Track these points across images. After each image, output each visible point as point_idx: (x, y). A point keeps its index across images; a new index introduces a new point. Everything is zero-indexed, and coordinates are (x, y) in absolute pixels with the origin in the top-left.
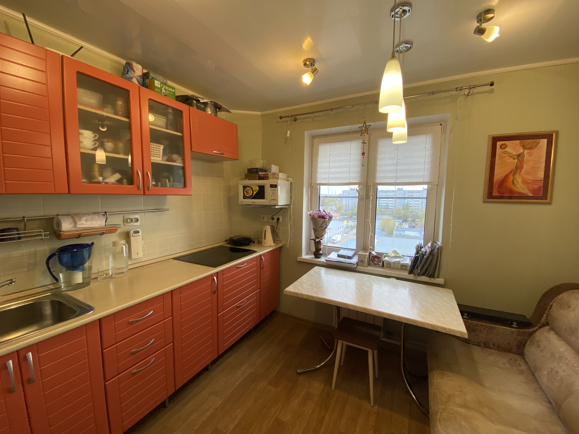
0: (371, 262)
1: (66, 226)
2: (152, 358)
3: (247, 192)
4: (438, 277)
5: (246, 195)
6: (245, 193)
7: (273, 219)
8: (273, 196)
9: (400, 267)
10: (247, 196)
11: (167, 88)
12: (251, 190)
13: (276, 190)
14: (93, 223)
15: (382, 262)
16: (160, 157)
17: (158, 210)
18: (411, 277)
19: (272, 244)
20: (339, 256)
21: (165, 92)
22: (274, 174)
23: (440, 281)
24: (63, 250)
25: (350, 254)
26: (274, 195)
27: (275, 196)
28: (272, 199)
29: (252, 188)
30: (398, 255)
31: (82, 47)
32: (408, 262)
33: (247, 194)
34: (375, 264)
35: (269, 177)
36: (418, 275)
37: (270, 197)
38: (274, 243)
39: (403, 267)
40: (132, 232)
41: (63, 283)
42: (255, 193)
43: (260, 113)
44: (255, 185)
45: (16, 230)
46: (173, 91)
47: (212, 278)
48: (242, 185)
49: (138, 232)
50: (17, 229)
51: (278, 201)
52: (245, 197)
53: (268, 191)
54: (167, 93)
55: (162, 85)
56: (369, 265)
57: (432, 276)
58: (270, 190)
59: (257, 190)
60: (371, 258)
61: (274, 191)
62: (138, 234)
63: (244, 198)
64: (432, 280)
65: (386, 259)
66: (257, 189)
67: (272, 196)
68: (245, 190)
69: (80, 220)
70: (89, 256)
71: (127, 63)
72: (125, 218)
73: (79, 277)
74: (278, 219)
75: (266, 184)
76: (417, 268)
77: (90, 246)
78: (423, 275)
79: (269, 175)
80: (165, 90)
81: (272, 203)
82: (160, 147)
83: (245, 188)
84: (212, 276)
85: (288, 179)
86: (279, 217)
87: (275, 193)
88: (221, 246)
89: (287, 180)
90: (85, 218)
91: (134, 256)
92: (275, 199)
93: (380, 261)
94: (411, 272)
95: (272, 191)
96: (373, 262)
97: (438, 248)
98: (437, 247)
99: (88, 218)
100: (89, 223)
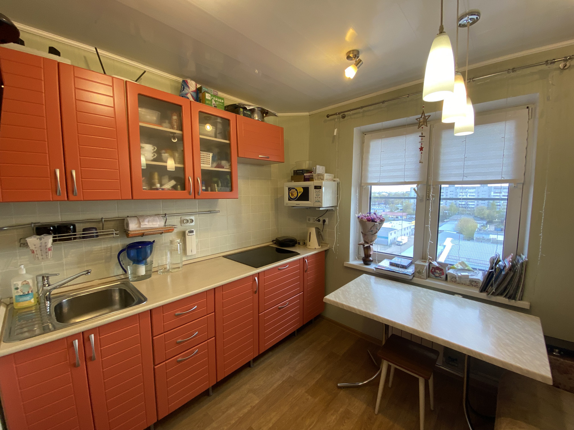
0: (431, 274)
1: (133, 226)
2: (196, 349)
3: (292, 194)
4: (521, 299)
5: (291, 197)
6: (290, 195)
7: (319, 221)
8: (318, 197)
9: (468, 283)
10: (292, 197)
11: (217, 99)
12: (296, 192)
13: (320, 191)
14: (154, 223)
15: (445, 275)
16: (209, 164)
17: (210, 212)
18: (484, 295)
19: (317, 246)
20: (392, 264)
21: (215, 103)
22: (319, 175)
23: (524, 304)
24: (131, 246)
25: (405, 262)
26: (319, 196)
27: (320, 197)
28: (316, 201)
29: (296, 190)
30: (466, 268)
31: (145, 72)
32: (480, 277)
33: (292, 196)
34: (437, 277)
35: (314, 178)
36: (492, 294)
37: (314, 198)
38: (319, 246)
39: (473, 283)
40: (187, 232)
41: (130, 274)
42: (299, 195)
43: (307, 114)
44: (298, 186)
46: (223, 101)
47: (254, 278)
48: (287, 187)
49: (192, 232)
50: (96, 229)
51: (322, 203)
52: (290, 199)
53: (312, 192)
55: (212, 97)
56: (428, 276)
57: (512, 297)
58: (315, 191)
59: (301, 192)
60: (431, 269)
61: (319, 193)
62: (192, 234)
63: (289, 200)
64: (512, 303)
65: (451, 271)
66: (302, 190)
67: (316, 197)
68: (290, 192)
69: (143, 221)
70: (151, 252)
71: (184, 81)
72: (182, 219)
73: (142, 270)
74: (324, 221)
75: (310, 185)
76: (492, 285)
77: (151, 243)
78: (501, 294)
79: (314, 176)
80: (215, 101)
81: (317, 205)
82: (209, 154)
83: (290, 190)
84: (253, 276)
85: (335, 179)
86: (324, 218)
87: (319, 195)
88: (268, 246)
89: (334, 181)
90: (147, 220)
91: (189, 253)
92: (319, 201)
93: (443, 274)
94: (483, 289)
95: (316, 193)
96: (434, 274)
97: (522, 263)
98: (521, 261)
99: (150, 219)
100: (151, 224)
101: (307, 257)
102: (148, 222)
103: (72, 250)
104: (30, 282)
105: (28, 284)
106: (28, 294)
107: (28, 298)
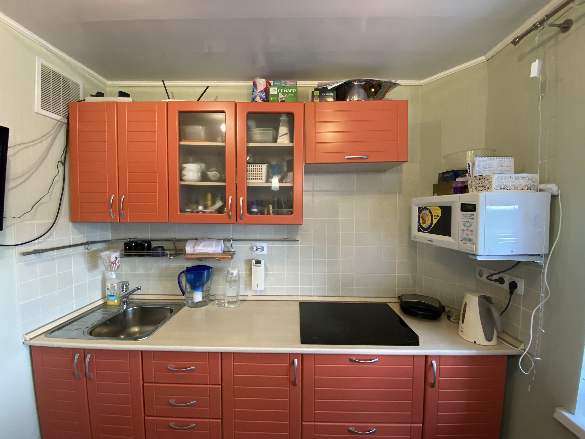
1: (189, 249)
2: (194, 422)
3: (423, 220)
5: (421, 224)
6: (421, 220)
7: (501, 281)
8: (467, 230)
10: (424, 226)
11: (285, 91)
12: (430, 215)
13: (472, 217)
16: (262, 179)
17: (287, 240)
19: (481, 338)
21: (282, 96)
22: (480, 178)
26: (470, 229)
27: (472, 231)
28: (465, 239)
29: (430, 212)
31: (208, 87)
33: (424, 223)
35: (469, 186)
37: (461, 232)
38: (489, 339)
40: (253, 261)
42: (435, 221)
44: (434, 204)
46: (294, 91)
47: (291, 360)
48: (416, 205)
49: (260, 262)
50: (163, 248)
51: (476, 244)
52: (421, 229)
53: (457, 216)
54: (285, 98)
55: (278, 90)
58: (461, 216)
59: (438, 216)
61: (470, 220)
62: (259, 265)
63: (419, 230)
66: (439, 213)
67: (463, 230)
68: (421, 214)
70: (208, 279)
72: (252, 245)
74: (513, 286)
75: (454, 202)
79: (469, 183)
80: (283, 94)
81: (465, 247)
82: (262, 166)
83: (421, 212)
85: (542, 186)
86: (515, 279)
87: (471, 226)
89: (541, 190)
90: (203, 244)
91: (255, 288)
92: (470, 240)
95: (465, 220)
99: (206, 244)
100: (205, 248)
101: (439, 358)
102: (203, 246)
104: (115, 285)
105: (114, 287)
106: (114, 295)
107: (113, 298)
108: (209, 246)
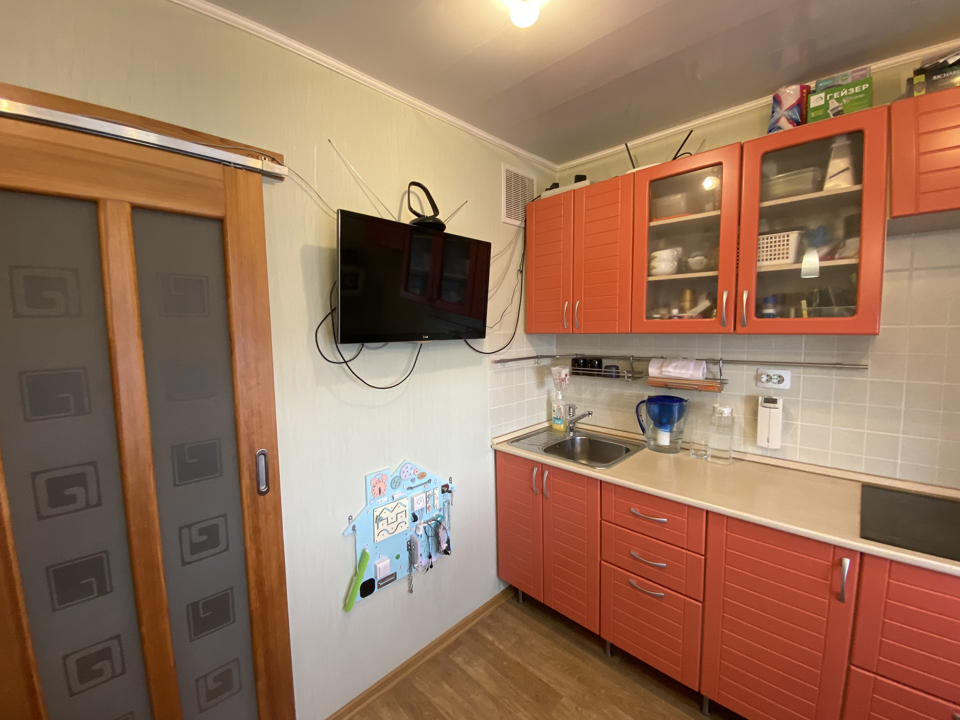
1: (653, 370)
11: (844, 93)
16: (787, 258)
17: (838, 366)
24: (651, 400)
40: (760, 399)
45: (614, 368)
46: (865, 86)
47: (837, 558)
49: (774, 401)
50: (617, 368)
54: (844, 105)
55: (828, 95)
62: (772, 405)
69: (667, 366)
70: (680, 416)
72: (759, 372)
73: (664, 438)
77: (682, 401)
80: (839, 99)
90: (674, 365)
91: (761, 441)
99: (680, 364)
100: (677, 371)
102: (675, 368)
103: (606, 389)
104: (562, 408)
105: (560, 409)
106: (560, 419)
108: (683, 367)
